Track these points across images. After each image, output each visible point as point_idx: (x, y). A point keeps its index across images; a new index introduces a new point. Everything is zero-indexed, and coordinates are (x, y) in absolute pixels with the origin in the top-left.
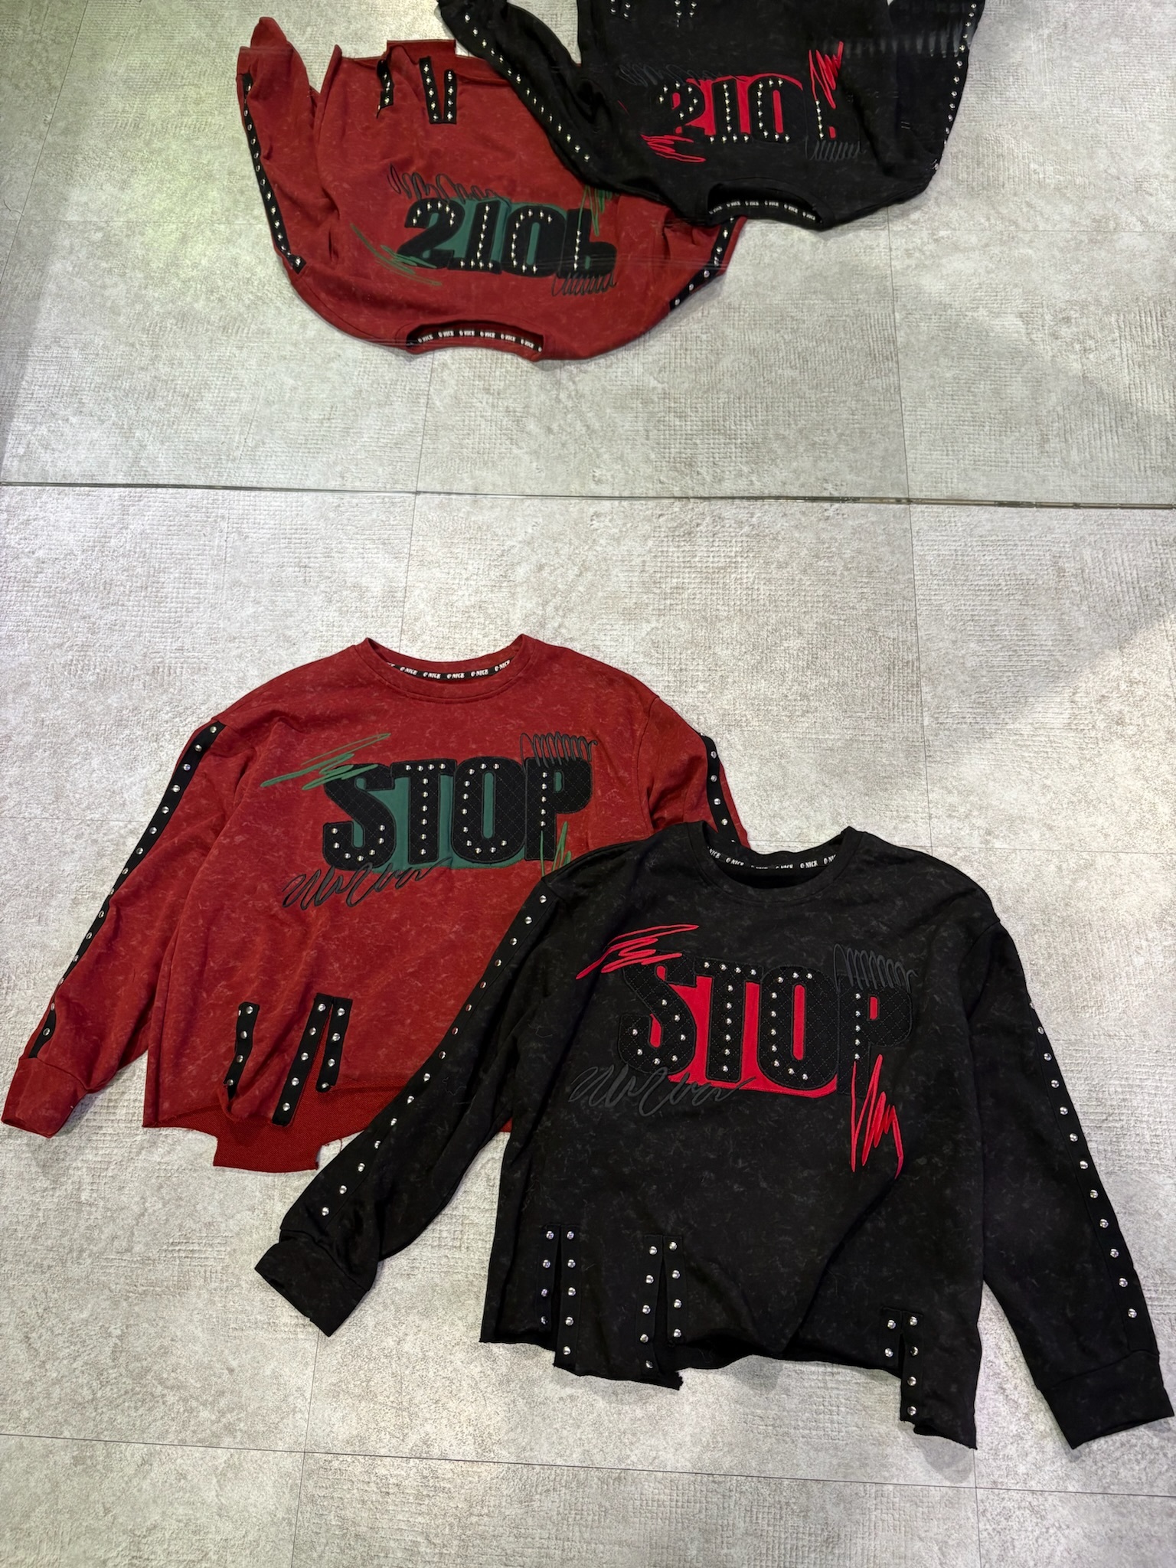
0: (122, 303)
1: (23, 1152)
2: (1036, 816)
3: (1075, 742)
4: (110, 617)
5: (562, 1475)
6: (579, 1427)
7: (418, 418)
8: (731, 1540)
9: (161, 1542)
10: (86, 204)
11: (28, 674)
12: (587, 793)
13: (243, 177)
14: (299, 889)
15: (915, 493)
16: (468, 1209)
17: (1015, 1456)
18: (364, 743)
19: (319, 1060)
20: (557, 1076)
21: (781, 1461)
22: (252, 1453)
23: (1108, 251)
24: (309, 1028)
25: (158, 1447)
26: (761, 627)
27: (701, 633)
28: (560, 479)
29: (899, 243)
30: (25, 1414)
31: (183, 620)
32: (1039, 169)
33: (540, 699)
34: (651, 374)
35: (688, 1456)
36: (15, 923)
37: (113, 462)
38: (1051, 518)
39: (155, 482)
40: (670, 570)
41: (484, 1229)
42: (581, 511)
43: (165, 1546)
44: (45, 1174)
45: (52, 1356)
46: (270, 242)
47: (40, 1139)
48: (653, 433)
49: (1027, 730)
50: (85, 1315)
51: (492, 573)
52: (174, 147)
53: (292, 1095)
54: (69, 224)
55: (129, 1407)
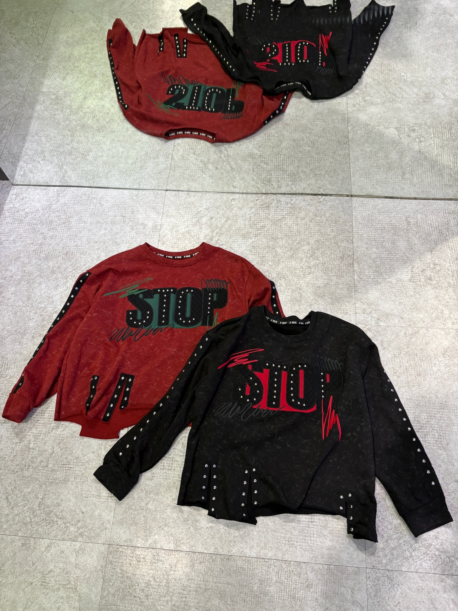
0: (61, 121)
1: (9, 429)
2: (397, 313)
3: (413, 286)
4: (51, 234)
5: (207, 557)
6: (213, 538)
7: (168, 163)
8: (270, 584)
9: (53, 577)
10: (50, 85)
11: (20, 254)
12: (226, 301)
13: (108, 76)
14: (116, 334)
15: (353, 193)
16: (175, 455)
17: (382, 556)
18: (143, 281)
19: (121, 398)
20: (210, 405)
21: (291, 554)
22: (89, 544)
23: (430, 105)
24: (118, 386)
25: (54, 541)
26: (294, 241)
27: (271, 243)
28: (220, 186)
29: (351, 101)
30: (5, 526)
31: (78, 235)
32: (405, 75)
33: (209, 266)
34: (256, 148)
35: (255, 551)
36: (11, 344)
37: (55, 178)
38: (405, 203)
39: (70, 185)
40: (260, 220)
41: (181, 463)
42: (228, 198)
43: (55, 578)
44: (17, 437)
45: (16, 505)
46: (116, 99)
47: (16, 424)
48: (256, 170)
49: (394, 281)
50: (29, 490)
51: (193, 220)
52: (83, 65)
53: (110, 410)
54: (43, 92)
55: (44, 525)
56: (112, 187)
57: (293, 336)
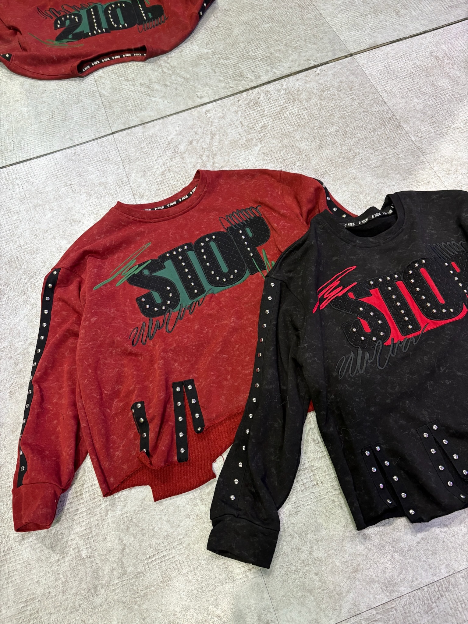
1: (35, 544)
5: (442, 585)
7: (99, 102)
12: (267, 231)
14: (137, 335)
15: (353, 51)
16: (311, 461)
18: (138, 253)
19: (189, 418)
24: (176, 403)
26: (313, 129)
27: (285, 141)
28: (181, 103)
33: (220, 198)
34: (203, 48)
40: (255, 121)
41: (326, 468)
42: (199, 112)
44: (54, 552)
47: (43, 532)
48: (217, 70)
51: (167, 153)
53: (183, 442)
56: (35, 156)
57: (383, 233)
